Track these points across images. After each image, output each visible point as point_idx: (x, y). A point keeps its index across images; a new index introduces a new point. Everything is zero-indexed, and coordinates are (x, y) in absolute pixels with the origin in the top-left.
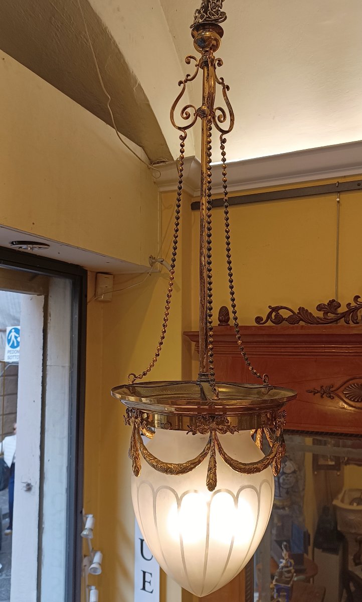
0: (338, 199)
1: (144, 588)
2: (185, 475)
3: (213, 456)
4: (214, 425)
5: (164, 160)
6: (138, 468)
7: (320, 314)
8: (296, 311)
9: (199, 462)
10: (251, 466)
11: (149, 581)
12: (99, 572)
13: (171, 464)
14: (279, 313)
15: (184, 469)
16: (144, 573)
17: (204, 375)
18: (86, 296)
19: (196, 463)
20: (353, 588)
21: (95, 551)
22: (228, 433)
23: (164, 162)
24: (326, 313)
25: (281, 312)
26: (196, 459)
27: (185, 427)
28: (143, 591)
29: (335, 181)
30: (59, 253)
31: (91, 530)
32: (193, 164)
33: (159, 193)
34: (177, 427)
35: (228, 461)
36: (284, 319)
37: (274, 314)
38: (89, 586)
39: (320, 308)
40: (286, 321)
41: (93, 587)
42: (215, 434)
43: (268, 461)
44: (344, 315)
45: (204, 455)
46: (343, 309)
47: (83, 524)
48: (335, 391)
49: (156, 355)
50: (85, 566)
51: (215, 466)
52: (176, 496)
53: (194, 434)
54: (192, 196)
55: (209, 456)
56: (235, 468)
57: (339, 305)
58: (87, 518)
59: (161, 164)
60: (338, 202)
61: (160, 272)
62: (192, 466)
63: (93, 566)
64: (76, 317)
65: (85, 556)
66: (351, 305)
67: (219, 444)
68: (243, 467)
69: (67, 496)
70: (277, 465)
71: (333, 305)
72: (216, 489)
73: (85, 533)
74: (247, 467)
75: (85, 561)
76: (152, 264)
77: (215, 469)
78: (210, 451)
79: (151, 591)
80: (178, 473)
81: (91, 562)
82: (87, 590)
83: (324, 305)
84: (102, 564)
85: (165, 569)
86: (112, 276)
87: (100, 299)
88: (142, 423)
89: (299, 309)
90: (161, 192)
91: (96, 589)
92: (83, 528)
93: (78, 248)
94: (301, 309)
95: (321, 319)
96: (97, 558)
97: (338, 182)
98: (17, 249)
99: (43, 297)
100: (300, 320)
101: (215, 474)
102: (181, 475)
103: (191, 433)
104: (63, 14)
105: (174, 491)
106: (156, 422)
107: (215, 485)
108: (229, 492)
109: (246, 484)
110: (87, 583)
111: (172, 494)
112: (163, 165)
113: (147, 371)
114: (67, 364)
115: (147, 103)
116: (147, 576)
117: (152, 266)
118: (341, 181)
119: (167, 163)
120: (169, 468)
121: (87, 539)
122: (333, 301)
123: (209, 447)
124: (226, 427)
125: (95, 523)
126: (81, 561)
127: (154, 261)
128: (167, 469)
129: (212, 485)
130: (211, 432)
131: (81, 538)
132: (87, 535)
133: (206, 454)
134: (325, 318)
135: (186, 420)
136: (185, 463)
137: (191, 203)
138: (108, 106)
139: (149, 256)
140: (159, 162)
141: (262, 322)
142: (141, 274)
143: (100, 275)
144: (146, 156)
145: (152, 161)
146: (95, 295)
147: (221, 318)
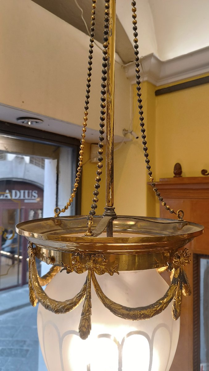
3: (89, 298)
4: (90, 264)
5: (132, 60)
6: (33, 299)
10: (137, 311)
17: (109, 209)
30: (49, 125)
32: (153, 60)
33: (131, 86)
34: (57, 263)
42: (93, 274)
45: (80, 296)
51: (89, 311)
53: (68, 272)
54: (155, 86)
55: (83, 300)
59: (130, 63)
61: (132, 140)
62: (69, 306)
74: (132, 313)
76: (125, 135)
77: (89, 315)
80: (57, 311)
87: (93, 161)
93: (62, 121)
98: (21, 124)
99: (56, 160)
101: (88, 320)
102: (60, 314)
103: (65, 271)
107: (88, 333)
109: (134, 329)
117: (125, 136)
120: (51, 305)
123: (85, 289)
124: (104, 267)
127: (126, 132)
128: (48, 306)
133: (82, 296)
137: (155, 91)
138: (82, 18)
139: (123, 129)
140: (129, 62)
141: (206, 174)
142: (120, 143)
143: (93, 145)
144: (120, 59)
145: (124, 63)
146: (90, 159)
147: (175, 172)
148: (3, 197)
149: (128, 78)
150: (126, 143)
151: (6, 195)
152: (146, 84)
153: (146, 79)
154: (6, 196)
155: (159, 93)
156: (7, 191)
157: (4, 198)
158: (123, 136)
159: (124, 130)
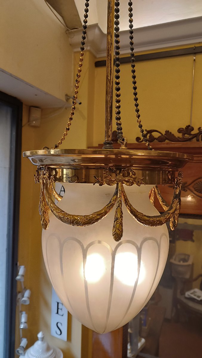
0: (194, 58)
1: (57, 313)
2: (90, 226)
3: (120, 206)
4: (120, 177)
6: (46, 221)
7: (180, 135)
8: (164, 133)
9: (106, 213)
10: (155, 219)
11: (61, 308)
12: (28, 303)
13: (77, 216)
14: (152, 135)
15: (89, 221)
16: (58, 303)
17: (109, 143)
18: (21, 120)
19: (102, 214)
20: (179, 307)
21: (25, 289)
22: (135, 185)
23: (76, 28)
24: (184, 134)
25: (154, 134)
26: (102, 210)
27: (92, 179)
28: (57, 315)
29: (193, 46)
31: (23, 276)
32: (97, 31)
33: (73, 53)
34: (83, 180)
35: (134, 212)
36: (155, 139)
37: (149, 135)
38: (21, 312)
39: (180, 131)
40: (157, 140)
41: (24, 313)
42: (122, 186)
43: (169, 215)
44: (196, 136)
45: (110, 206)
46: (195, 131)
47: (17, 272)
48: (188, 186)
49: (67, 129)
50: (19, 299)
51: (121, 216)
52: (82, 246)
53: (100, 185)
54: (95, 57)
55: (115, 207)
56: (140, 220)
57: (193, 129)
58: (20, 268)
59: (75, 30)
60: (195, 60)
62: (98, 217)
63: (24, 299)
64: (14, 133)
65: (19, 292)
66: (201, 129)
67: (125, 196)
68: (148, 219)
69: (7, 254)
70: (174, 220)
71: (189, 129)
72: (122, 239)
73: (18, 278)
74: (151, 219)
75: (19, 296)
77: (122, 220)
78: (116, 203)
79: (62, 314)
80: (85, 224)
81: (23, 296)
82: (20, 314)
83: (182, 128)
84: (30, 298)
85: (71, 312)
86: (41, 109)
88: (49, 177)
89: (166, 132)
90: (75, 52)
91: (26, 313)
92: (17, 275)
94: (167, 132)
95: (180, 138)
96: (27, 294)
97: (195, 46)
100: (166, 139)
101: (121, 224)
102: (87, 226)
103: (97, 184)
105: (79, 242)
106: (65, 176)
107: (122, 236)
108: (134, 244)
109: (148, 236)
110: (20, 309)
111: (77, 245)
113: (59, 144)
114: (7, 166)
116: (60, 305)
117: (67, 101)
118: (197, 46)
119: (79, 29)
120: (76, 219)
121: (21, 282)
122: (189, 126)
123: (116, 199)
124: (132, 179)
125: (26, 271)
126: (16, 296)
128: (74, 221)
129: (118, 236)
130: (118, 184)
131: (16, 281)
132: (19, 279)
133: (112, 205)
134: (183, 138)
135: (93, 172)
136: (92, 215)
137: (95, 62)
139: (66, 94)
140: (73, 29)
141: (140, 141)
142: (60, 108)
143: (32, 108)
144: (65, 24)
145: (69, 28)
146: (29, 121)
147: (113, 138)
149: (70, 45)
150: (66, 109)
153: (89, 48)
155: (98, 64)
158: (65, 100)
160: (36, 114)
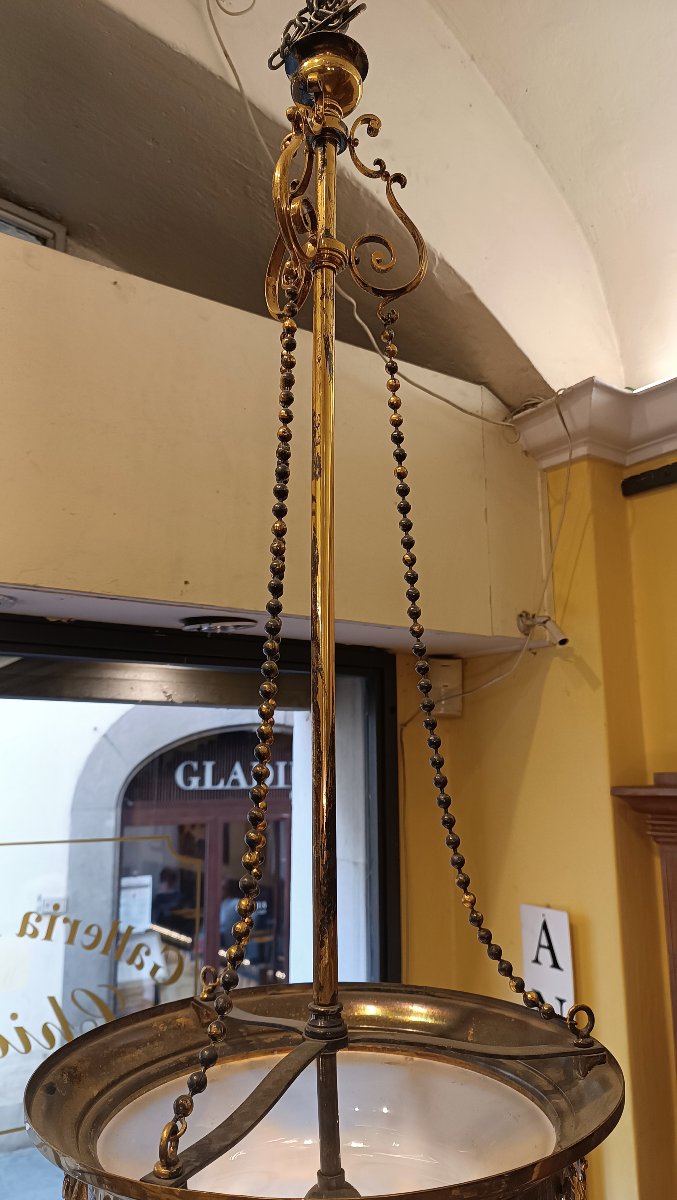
5: (537, 400)
23: (534, 405)
32: (596, 397)
33: (539, 473)
54: (621, 467)
59: (529, 411)
76: (527, 631)
86: (459, 662)
90: (545, 470)
104: (261, 174)
112: (531, 413)
114: (361, 857)
115: (468, 292)
117: (527, 635)
119: (539, 406)
127: (529, 622)
137: (620, 482)
138: (357, 317)
139: (520, 612)
140: (526, 407)
142: (518, 652)
144: (498, 400)
145: (512, 409)
148: (226, 784)
149: (526, 453)
150: (535, 653)
151: (232, 777)
152: (585, 464)
154: (236, 782)
155: (636, 485)
156: (238, 767)
157: (229, 787)
158: (518, 634)
159: (521, 616)
160: (447, 679)
